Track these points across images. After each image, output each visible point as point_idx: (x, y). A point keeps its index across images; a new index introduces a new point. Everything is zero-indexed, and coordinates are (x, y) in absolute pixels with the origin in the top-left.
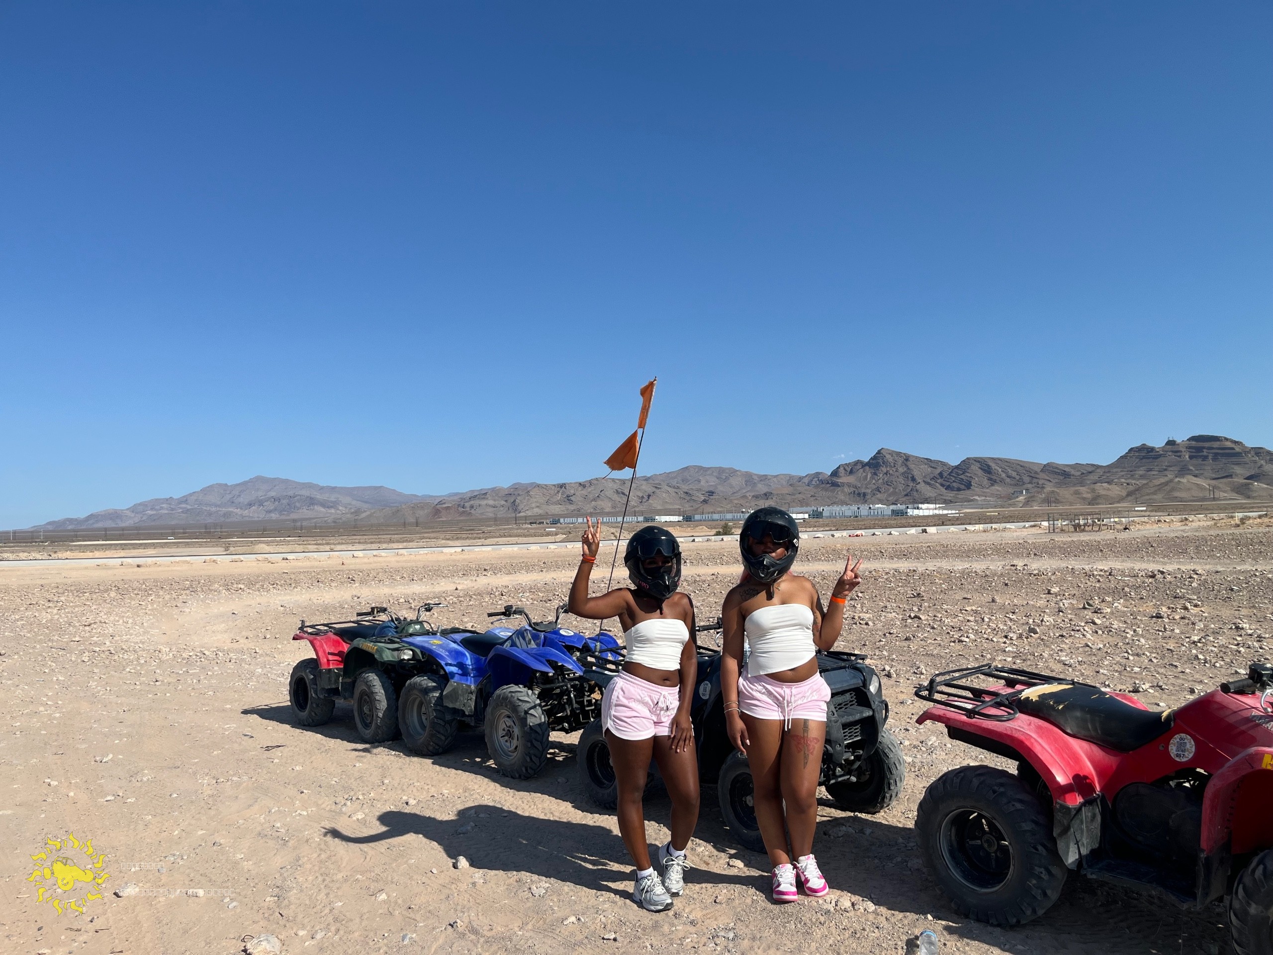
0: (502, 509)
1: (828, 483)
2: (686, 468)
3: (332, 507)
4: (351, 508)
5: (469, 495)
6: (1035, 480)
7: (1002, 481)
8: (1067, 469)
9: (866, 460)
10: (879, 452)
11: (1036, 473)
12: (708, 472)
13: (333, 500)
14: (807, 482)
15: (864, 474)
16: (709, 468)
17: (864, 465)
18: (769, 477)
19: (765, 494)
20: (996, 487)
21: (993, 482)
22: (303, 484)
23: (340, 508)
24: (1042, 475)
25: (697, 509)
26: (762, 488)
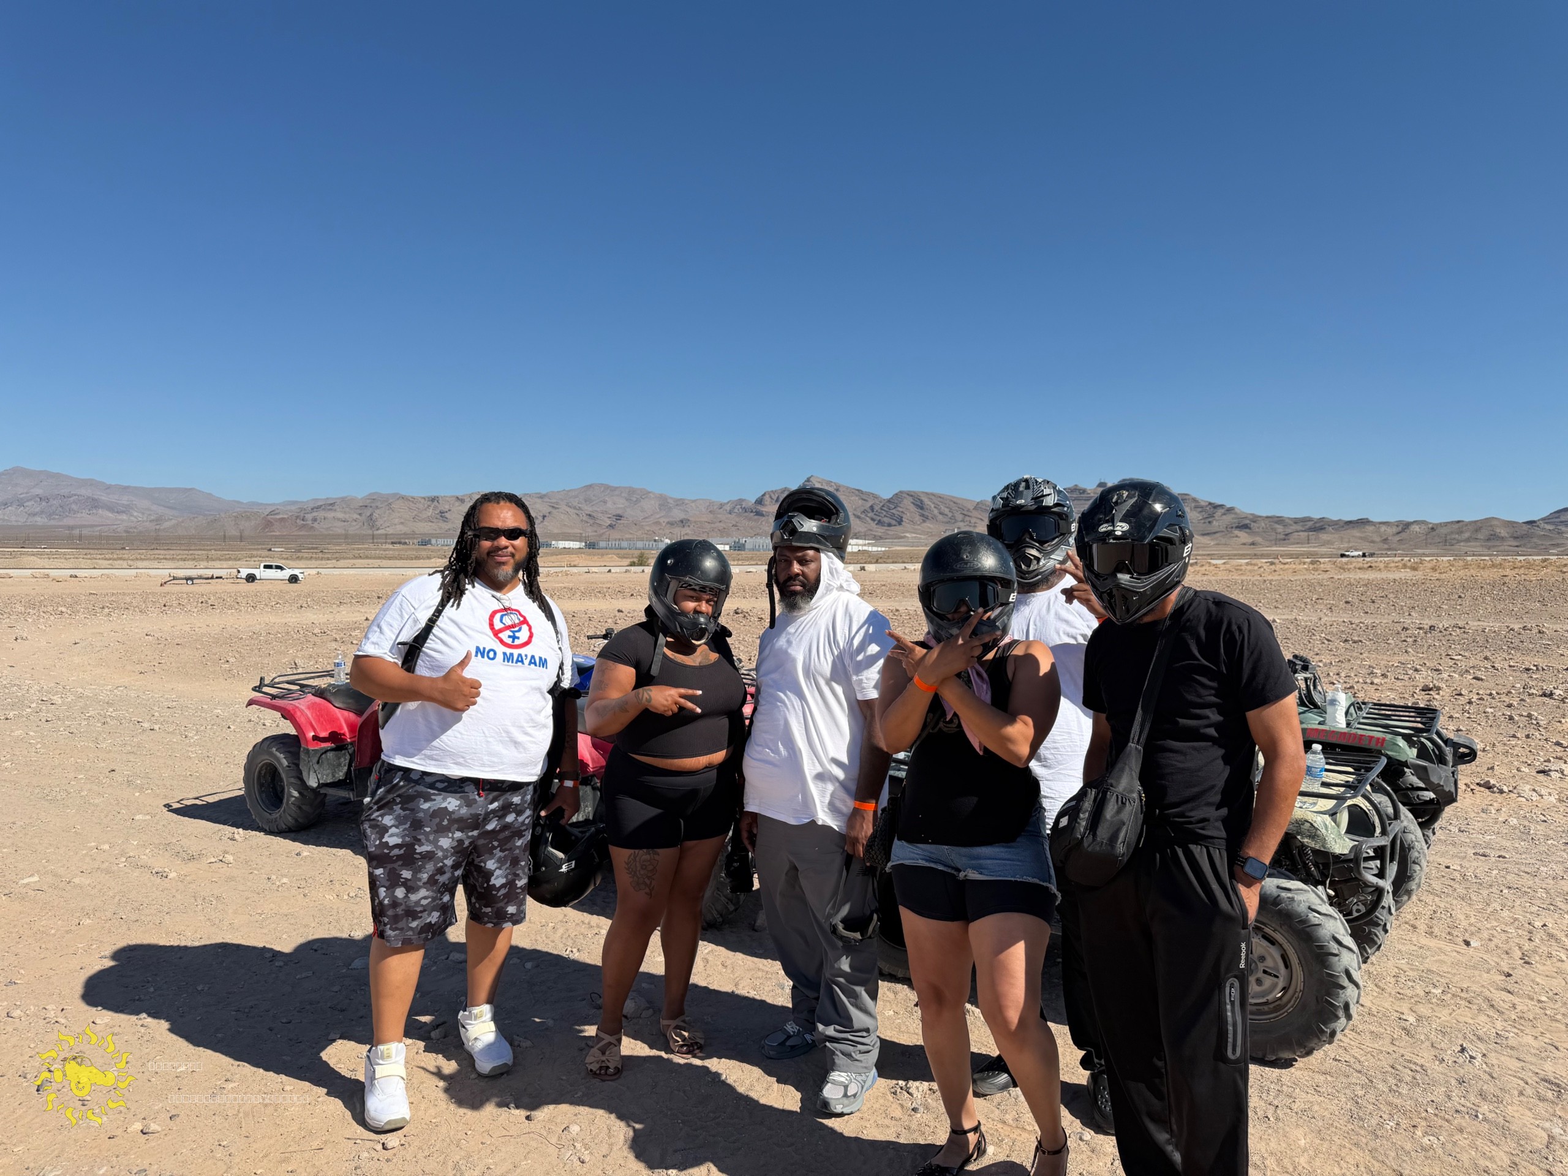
0: (354, 523)
1: (752, 512)
2: (590, 486)
3: (123, 512)
4: (150, 515)
5: (312, 506)
6: (967, 518)
7: (934, 518)
11: (968, 510)
12: (617, 493)
13: (125, 503)
14: (728, 510)
16: (617, 488)
18: (686, 502)
19: (682, 521)
20: (928, 524)
21: (925, 518)
22: (82, 480)
23: (135, 514)
24: (975, 513)
25: (601, 535)
26: (678, 514)
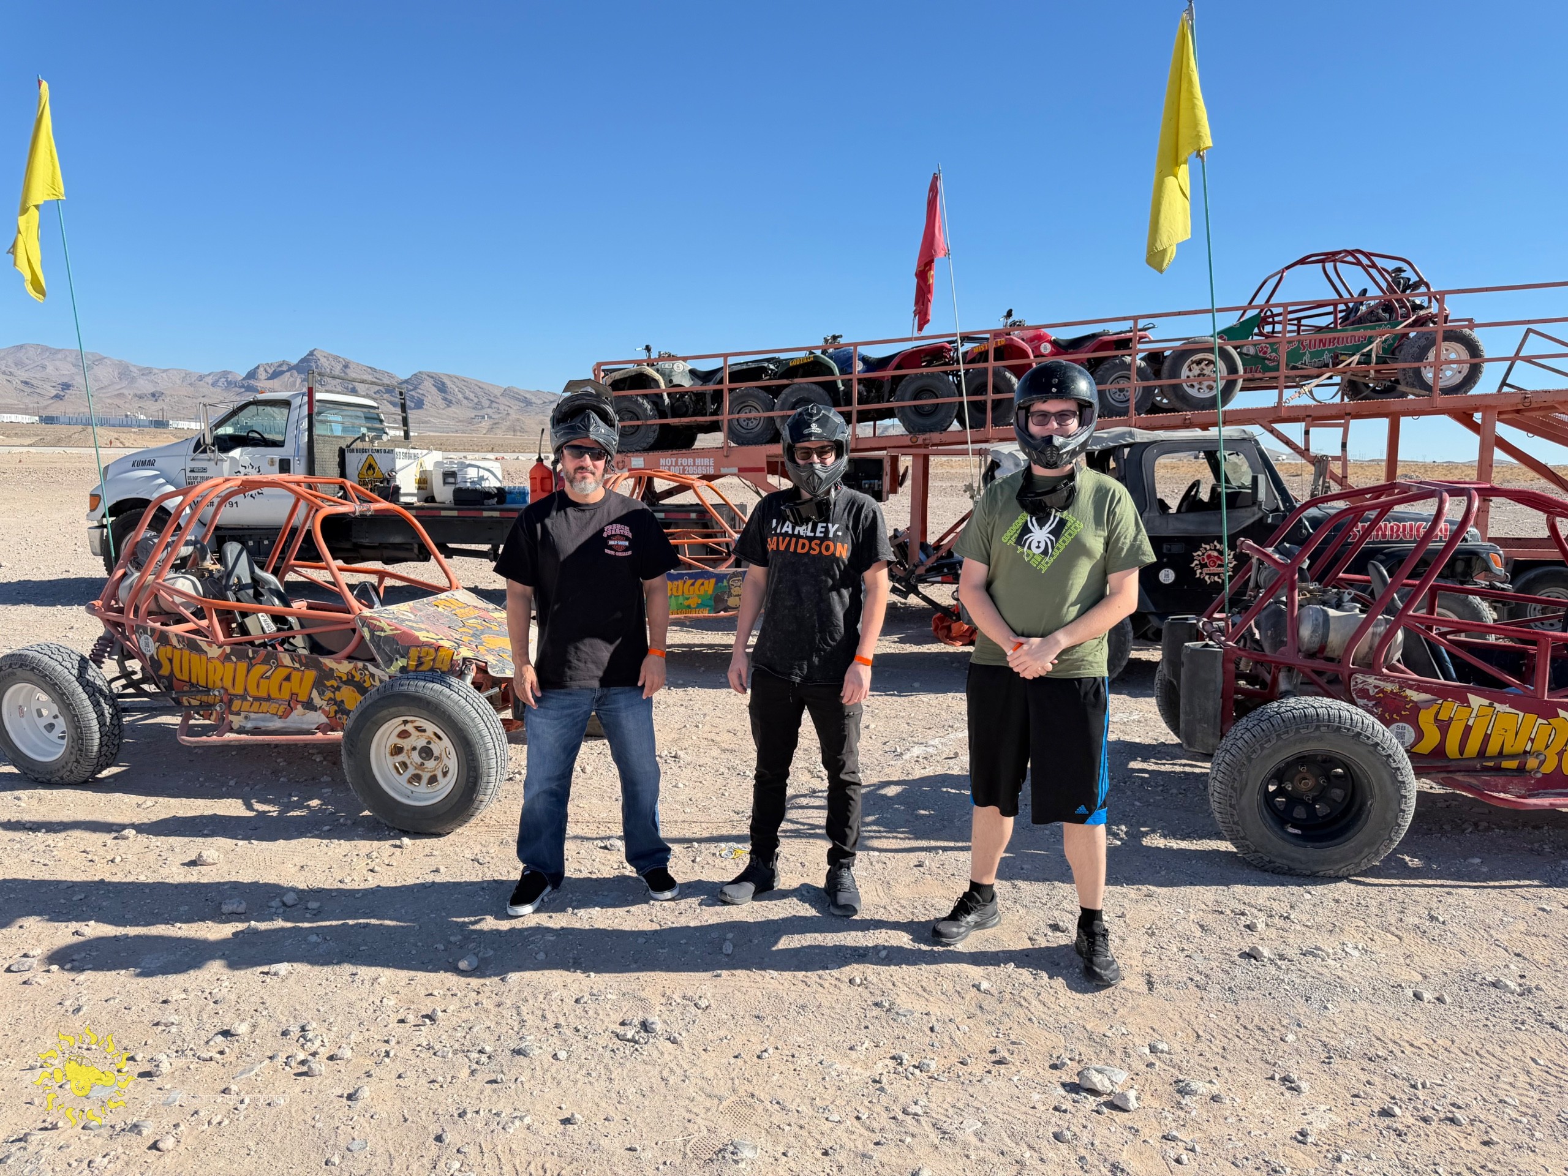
1: (243, 386)
2: (22, 346)
6: (494, 405)
7: (459, 402)
8: (528, 396)
9: (294, 361)
10: (311, 353)
11: (495, 397)
12: (59, 356)
14: (210, 382)
15: (291, 379)
16: (59, 351)
17: (290, 369)
18: (155, 371)
19: (153, 395)
20: (453, 409)
21: (449, 403)
24: (502, 400)
26: (145, 386)
